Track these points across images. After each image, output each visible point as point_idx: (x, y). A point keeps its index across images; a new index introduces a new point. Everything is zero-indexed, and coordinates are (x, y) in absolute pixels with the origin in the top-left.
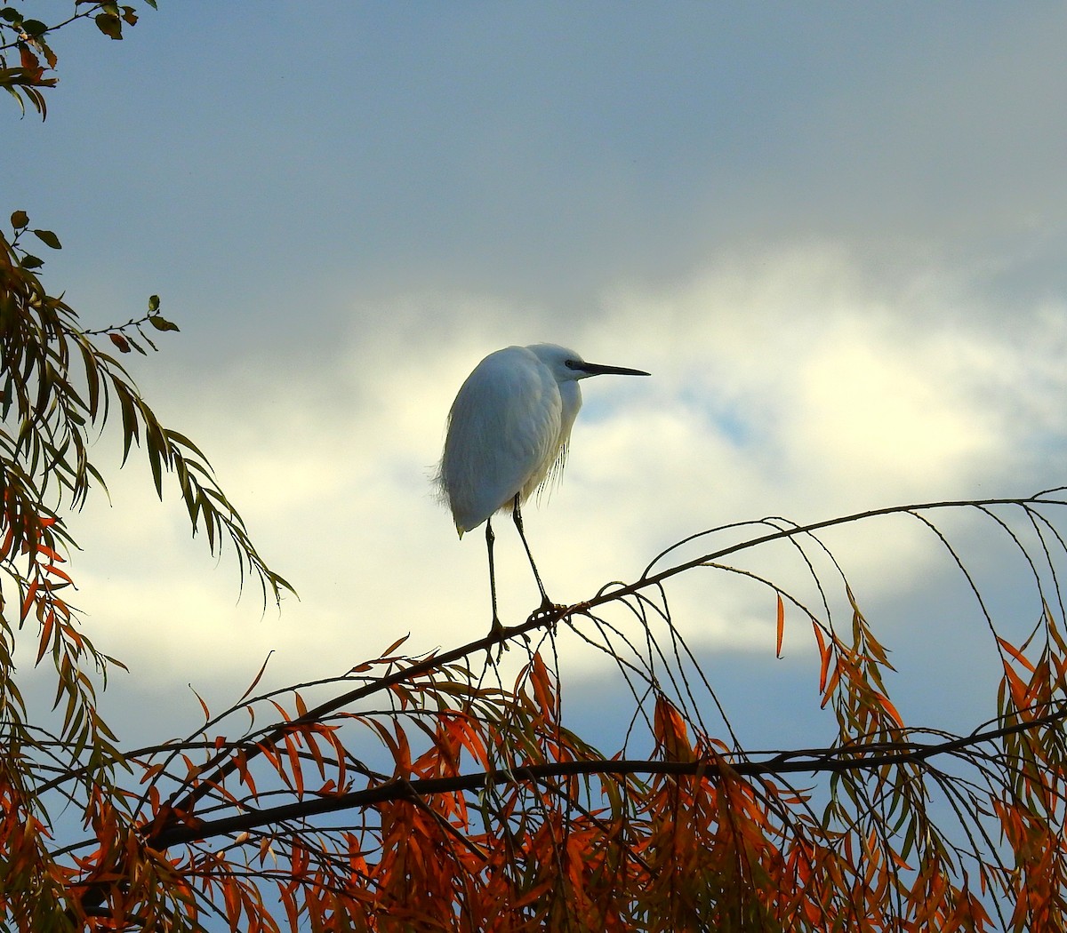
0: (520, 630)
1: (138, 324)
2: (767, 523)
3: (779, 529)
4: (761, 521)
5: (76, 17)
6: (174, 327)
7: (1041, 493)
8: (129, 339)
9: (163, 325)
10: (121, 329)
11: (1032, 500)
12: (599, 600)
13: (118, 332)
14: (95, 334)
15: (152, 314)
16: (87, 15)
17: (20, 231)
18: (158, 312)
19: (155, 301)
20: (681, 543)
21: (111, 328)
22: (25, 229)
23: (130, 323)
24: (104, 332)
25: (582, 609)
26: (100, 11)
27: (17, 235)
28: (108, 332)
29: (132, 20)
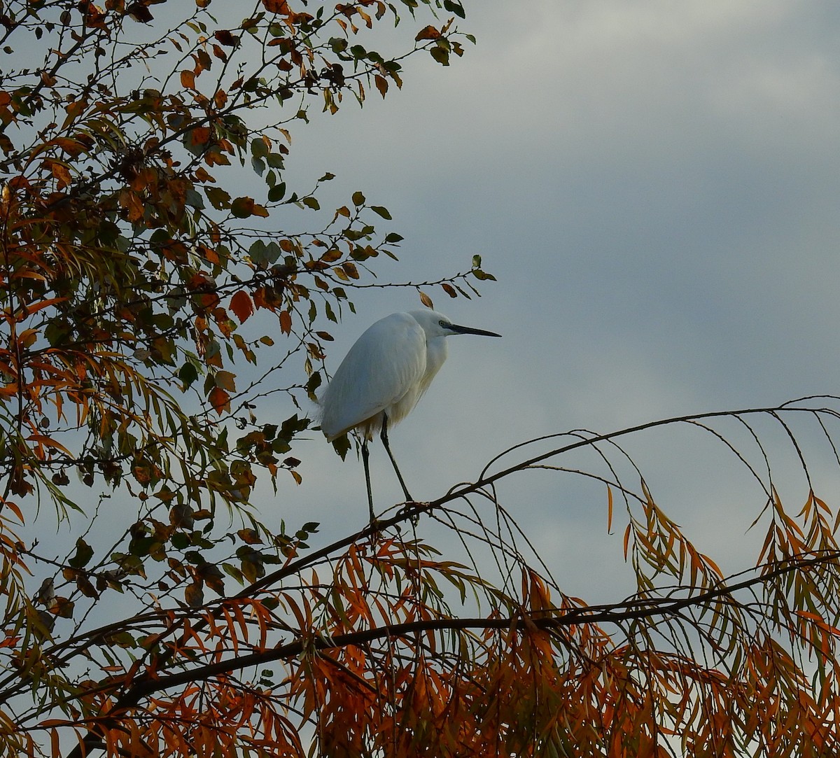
0: (392, 522)
1: (464, 276)
2: (573, 435)
3: (583, 438)
4: (569, 433)
5: (416, 50)
6: (492, 278)
7: (788, 403)
8: (458, 288)
9: (482, 276)
10: (451, 280)
11: (780, 408)
12: (449, 497)
13: (449, 283)
14: (432, 284)
15: (475, 268)
16: (424, 48)
17: (360, 207)
18: (480, 267)
19: (477, 259)
20: (506, 452)
21: (444, 280)
22: (364, 206)
23: (458, 276)
24: (438, 283)
25: (437, 504)
26: (435, 45)
27: (358, 211)
28: (441, 283)
29: (460, 52)
